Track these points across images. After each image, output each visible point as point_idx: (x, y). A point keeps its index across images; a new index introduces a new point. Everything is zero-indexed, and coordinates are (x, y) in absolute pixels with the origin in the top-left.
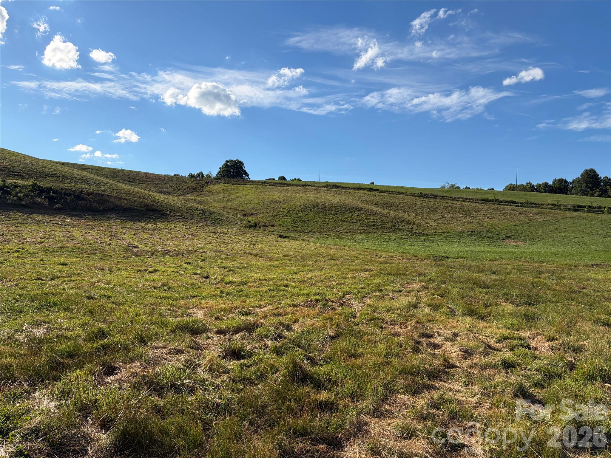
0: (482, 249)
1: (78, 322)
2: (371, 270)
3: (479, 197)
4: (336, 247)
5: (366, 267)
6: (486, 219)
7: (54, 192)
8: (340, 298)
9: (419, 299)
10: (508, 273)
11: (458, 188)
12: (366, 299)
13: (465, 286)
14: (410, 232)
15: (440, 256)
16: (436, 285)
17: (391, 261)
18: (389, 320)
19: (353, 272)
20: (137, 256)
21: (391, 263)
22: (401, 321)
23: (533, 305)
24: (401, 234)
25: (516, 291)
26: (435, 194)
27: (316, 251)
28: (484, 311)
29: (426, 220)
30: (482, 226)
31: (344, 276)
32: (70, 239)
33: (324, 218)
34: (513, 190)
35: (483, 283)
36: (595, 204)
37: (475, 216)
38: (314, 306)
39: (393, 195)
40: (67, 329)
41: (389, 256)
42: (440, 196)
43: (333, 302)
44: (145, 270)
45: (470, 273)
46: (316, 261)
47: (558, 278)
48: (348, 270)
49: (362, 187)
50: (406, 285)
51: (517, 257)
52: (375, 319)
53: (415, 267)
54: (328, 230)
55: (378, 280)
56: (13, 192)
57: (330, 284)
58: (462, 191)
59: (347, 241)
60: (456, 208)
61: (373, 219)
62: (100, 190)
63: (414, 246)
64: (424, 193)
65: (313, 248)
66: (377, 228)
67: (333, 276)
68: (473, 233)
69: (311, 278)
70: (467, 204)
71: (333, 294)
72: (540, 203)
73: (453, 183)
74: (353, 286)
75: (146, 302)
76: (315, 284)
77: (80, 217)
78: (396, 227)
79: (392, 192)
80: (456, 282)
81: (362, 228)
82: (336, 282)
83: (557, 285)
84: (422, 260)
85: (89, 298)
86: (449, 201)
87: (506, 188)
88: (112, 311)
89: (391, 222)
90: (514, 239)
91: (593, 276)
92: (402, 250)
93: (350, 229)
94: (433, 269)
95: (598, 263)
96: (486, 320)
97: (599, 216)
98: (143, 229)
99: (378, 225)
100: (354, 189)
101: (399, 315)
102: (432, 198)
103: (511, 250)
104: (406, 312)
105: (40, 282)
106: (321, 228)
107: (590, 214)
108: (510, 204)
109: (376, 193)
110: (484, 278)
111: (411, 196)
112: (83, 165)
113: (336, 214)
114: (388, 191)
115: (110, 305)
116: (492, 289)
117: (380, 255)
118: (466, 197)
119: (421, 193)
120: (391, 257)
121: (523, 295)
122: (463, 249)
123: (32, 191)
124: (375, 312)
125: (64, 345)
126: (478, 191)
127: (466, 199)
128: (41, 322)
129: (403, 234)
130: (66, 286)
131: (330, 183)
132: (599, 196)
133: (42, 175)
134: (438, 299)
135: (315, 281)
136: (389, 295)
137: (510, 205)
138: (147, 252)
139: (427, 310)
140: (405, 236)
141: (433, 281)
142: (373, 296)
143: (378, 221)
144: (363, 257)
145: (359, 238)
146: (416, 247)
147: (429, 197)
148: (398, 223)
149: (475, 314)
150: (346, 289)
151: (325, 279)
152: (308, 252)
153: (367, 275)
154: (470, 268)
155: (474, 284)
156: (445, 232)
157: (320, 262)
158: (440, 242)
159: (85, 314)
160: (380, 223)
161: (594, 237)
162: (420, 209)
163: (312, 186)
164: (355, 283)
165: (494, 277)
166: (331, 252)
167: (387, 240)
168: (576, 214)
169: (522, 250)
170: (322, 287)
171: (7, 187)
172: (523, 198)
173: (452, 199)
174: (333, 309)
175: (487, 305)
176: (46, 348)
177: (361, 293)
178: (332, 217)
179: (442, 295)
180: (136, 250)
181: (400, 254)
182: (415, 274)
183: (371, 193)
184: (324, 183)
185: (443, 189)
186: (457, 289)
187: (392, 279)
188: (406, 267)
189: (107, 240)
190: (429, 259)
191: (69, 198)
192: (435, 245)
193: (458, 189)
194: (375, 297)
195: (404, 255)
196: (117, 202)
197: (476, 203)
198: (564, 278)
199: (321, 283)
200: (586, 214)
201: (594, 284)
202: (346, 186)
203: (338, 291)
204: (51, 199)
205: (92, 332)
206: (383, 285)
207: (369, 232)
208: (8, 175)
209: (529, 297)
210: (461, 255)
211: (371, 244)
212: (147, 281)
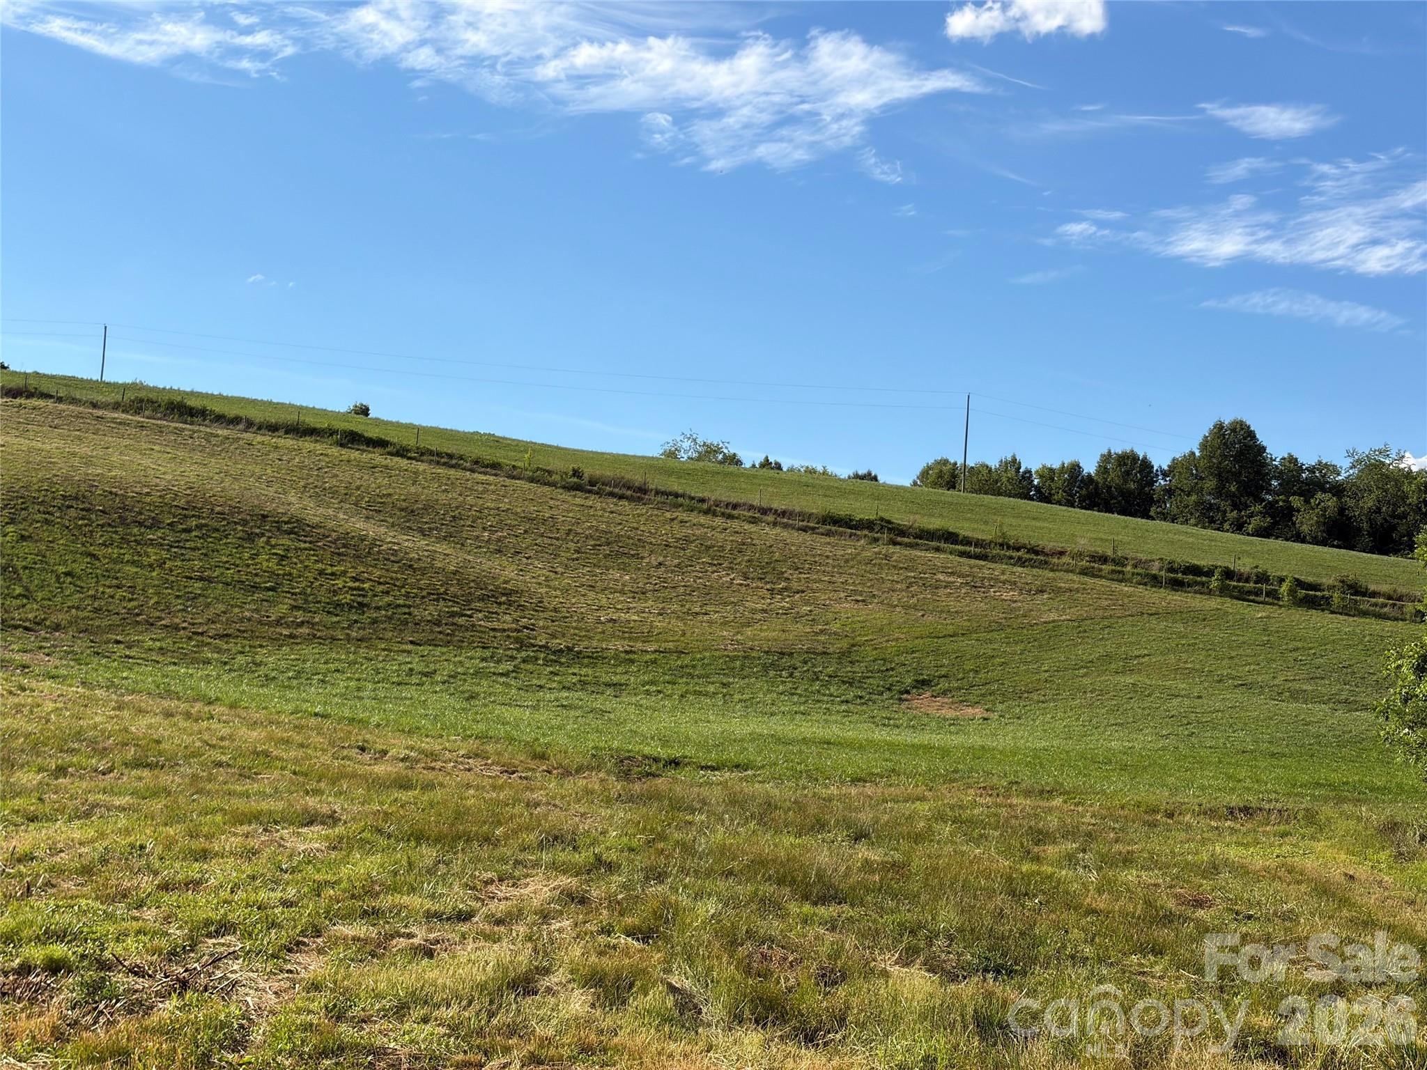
0: (819, 731)
2: (332, 819)
3: (816, 505)
4: (166, 703)
5: (311, 802)
6: (839, 600)
8: (173, 955)
9: (546, 954)
10: (918, 838)
11: (733, 460)
12: (300, 957)
13: (743, 890)
14: (522, 645)
15: (646, 757)
16: (624, 887)
17: (430, 775)
18: (403, 1052)
19: (246, 828)
21: (428, 786)
22: (461, 1057)
23: (1011, 973)
24: (479, 653)
25: (947, 917)
26: (637, 478)
27: (65, 722)
28: (815, 1002)
29: (591, 595)
30: (822, 631)
31: (200, 843)
33: (115, 561)
34: (952, 485)
35: (820, 876)
36: (1245, 566)
37: (795, 585)
38: (36, 996)
39: (452, 472)
41: (422, 752)
42: (657, 492)
43: (137, 971)
45: (768, 836)
46: (61, 771)
47: (1106, 861)
48: (219, 818)
49: (311, 421)
50: (492, 888)
51: (956, 771)
52: (341, 1049)
53: (537, 805)
54: (132, 619)
55: (363, 866)
57: (127, 884)
58: (748, 477)
59: (226, 677)
60: (722, 548)
61: (355, 579)
63: (535, 708)
64: (588, 472)
65: (49, 706)
66: (375, 621)
67: (142, 847)
68: (785, 661)
69: (28, 858)
70: (768, 533)
71: (139, 932)
72: (1050, 546)
73: (714, 439)
74: (241, 894)
76: (48, 884)
78: (461, 620)
79: (450, 456)
80: (709, 873)
81: (300, 616)
82: (156, 873)
83: (1100, 891)
84: (567, 773)
86: (695, 518)
87: (925, 474)
89: (439, 597)
90: (944, 693)
91: (1234, 853)
92: (482, 727)
93: (241, 620)
94: (612, 817)
95: (1252, 800)
96: (826, 1044)
97: (1260, 612)
99: (378, 608)
100: (273, 428)
101: (454, 1029)
102: (621, 497)
103: (935, 739)
104: (484, 1015)
106: (96, 610)
107: (1230, 605)
108: (934, 544)
109: (377, 457)
110: (823, 858)
111: (532, 480)
113: (177, 544)
114: (431, 453)
116: (852, 905)
117: (379, 747)
118: (765, 505)
119: (576, 473)
120: (433, 756)
121: (973, 930)
122: (741, 725)
124: (339, 1018)
126: (813, 480)
127: (764, 511)
129: (488, 653)
131: (155, 389)
132: (1264, 533)
134: (626, 952)
135: (51, 870)
136: (410, 936)
137: (937, 549)
139: (577, 1003)
140: (499, 662)
141: (611, 867)
142: (335, 942)
143: (381, 588)
144: (301, 753)
145: (283, 664)
146: (542, 716)
147: (612, 494)
148: (469, 602)
149: (783, 1018)
150: (204, 907)
151: (104, 861)
152: (19, 723)
153: (312, 840)
154: (766, 813)
155: (781, 882)
156: (670, 652)
157: (81, 778)
158: (648, 693)
160: (387, 599)
161: (1239, 696)
162: (571, 545)
163: (60, 400)
164: (254, 878)
165: (863, 852)
166: (139, 726)
167: (415, 680)
168: (1176, 599)
169: (976, 740)
170: (83, 902)
172: (986, 523)
173: (705, 506)
174: (137, 1007)
175: (830, 977)
177: (280, 926)
178: (153, 555)
179: (644, 934)
181: (473, 744)
182: (531, 838)
183: (355, 455)
184: (125, 387)
185: (671, 463)
186: (710, 907)
187: (429, 862)
188: (498, 802)
190: (599, 768)
192: (624, 708)
193: (733, 468)
194: (347, 947)
195: (490, 748)
197: (804, 529)
198: (1128, 861)
199: (80, 880)
200: (1213, 603)
201: (1236, 885)
202: (232, 412)
203: (167, 919)
206: (388, 888)
207: (334, 639)
209: (995, 941)
210: (731, 754)
211: (342, 695)
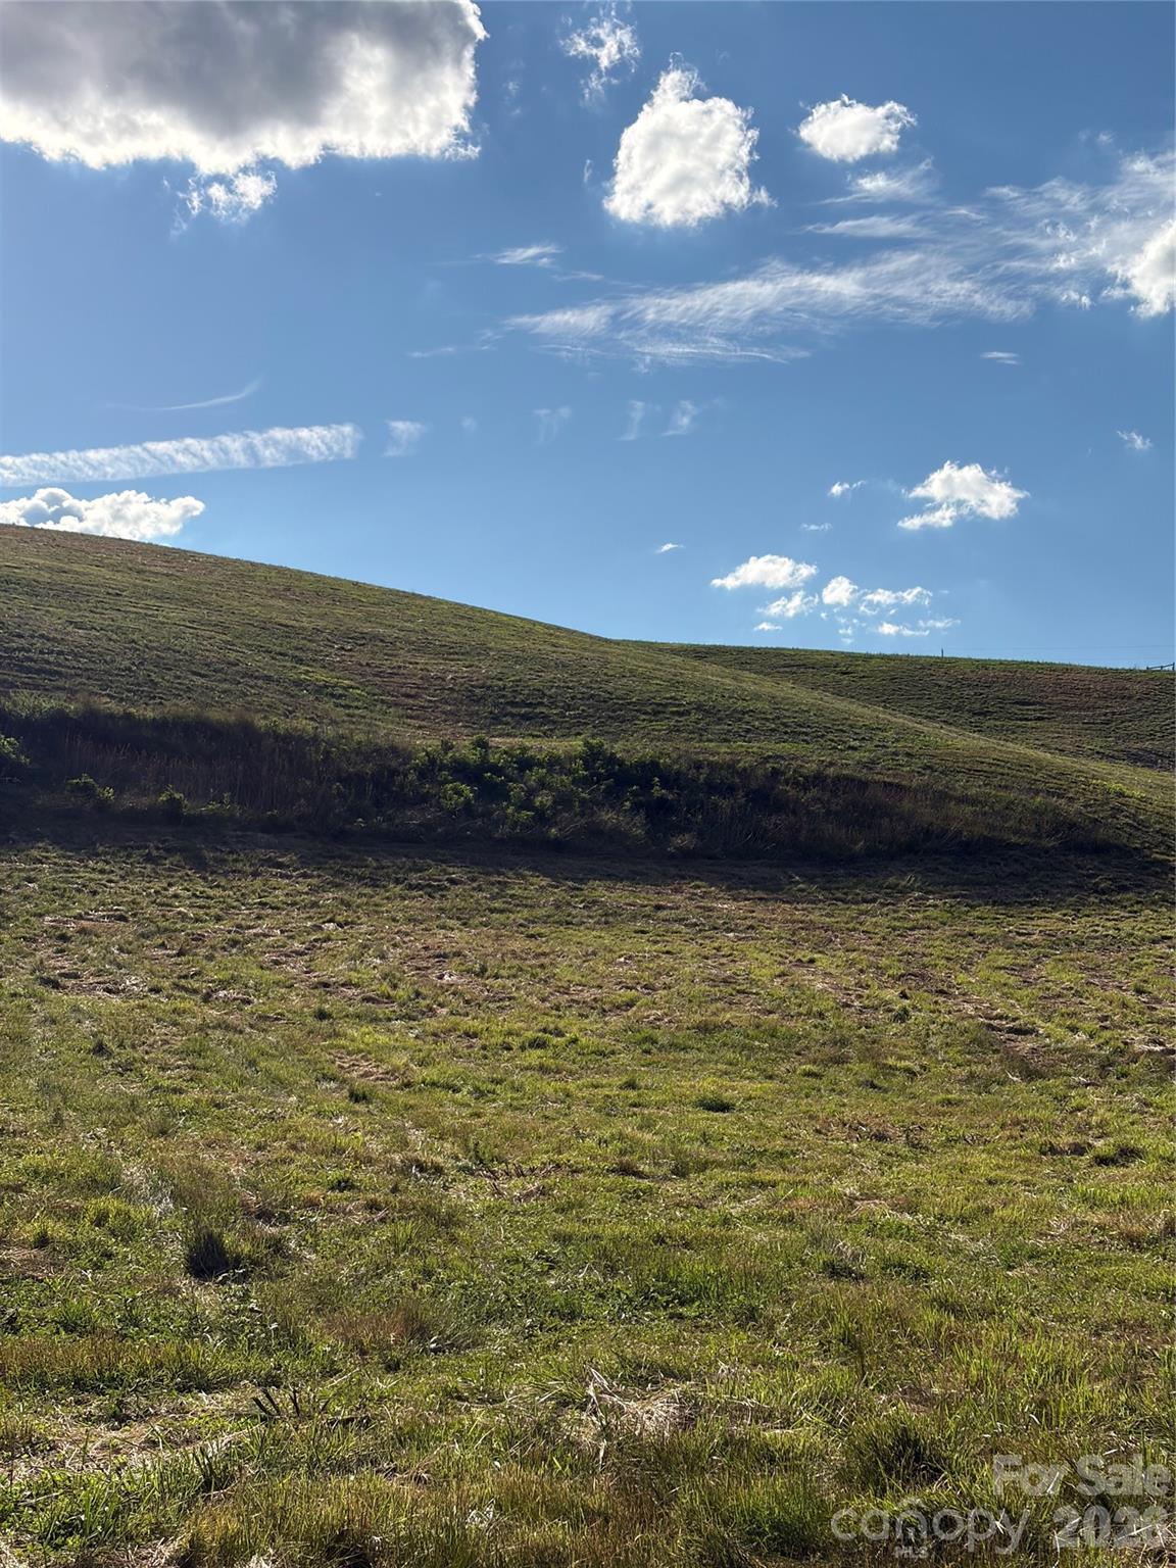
1: (803, 1384)
7: (670, 780)
20: (1030, 1075)
32: (734, 989)
40: (764, 1416)
44: (1078, 1150)
56: (516, 790)
62: (849, 763)
75: (1097, 1314)
77: (771, 889)
85: (834, 1271)
88: (944, 1344)
98: (1055, 941)
105: (632, 1182)
112: (778, 653)
115: (932, 1316)
123: (584, 782)
125: (758, 1486)
128: (653, 1368)
130: (736, 1210)
133: (616, 710)
138: (1080, 1055)
159: (824, 1349)
171: (497, 770)
176: (688, 1496)
180: (1025, 1045)
189: (891, 994)
191: (724, 803)
196: (926, 814)
204: (657, 811)
205: (872, 1442)
208: (496, 720)
212: (1092, 1202)
